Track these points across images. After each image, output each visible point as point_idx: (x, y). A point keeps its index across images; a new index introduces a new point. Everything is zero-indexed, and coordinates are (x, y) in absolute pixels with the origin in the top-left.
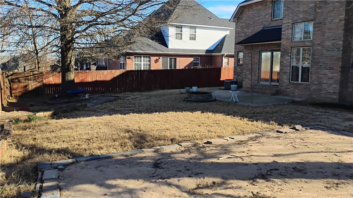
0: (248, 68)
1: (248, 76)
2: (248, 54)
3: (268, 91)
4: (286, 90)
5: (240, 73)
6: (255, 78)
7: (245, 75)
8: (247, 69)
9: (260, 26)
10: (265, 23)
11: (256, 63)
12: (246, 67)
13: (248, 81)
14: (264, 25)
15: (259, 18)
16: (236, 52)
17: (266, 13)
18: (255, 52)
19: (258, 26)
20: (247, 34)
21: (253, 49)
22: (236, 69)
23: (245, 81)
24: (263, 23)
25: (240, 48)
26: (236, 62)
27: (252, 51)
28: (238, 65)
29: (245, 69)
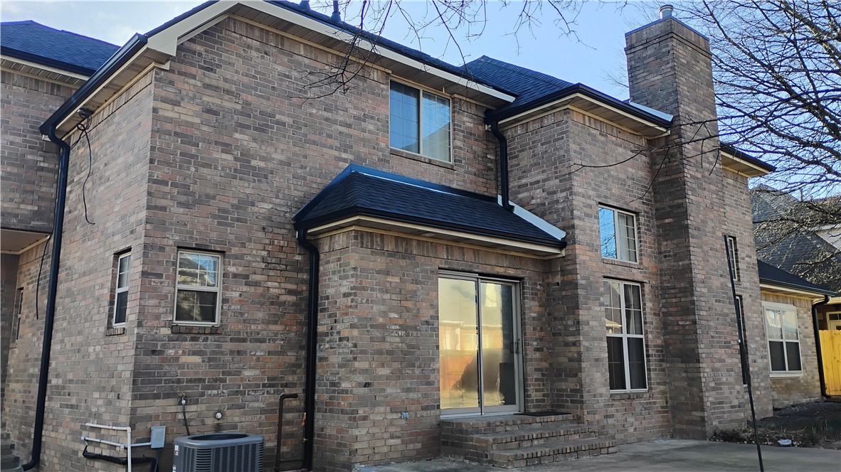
0: (387, 346)
1: (389, 390)
2: (378, 272)
3: (577, 437)
5: (200, 380)
6: (425, 396)
7: (367, 385)
8: (380, 352)
9: (337, 153)
10: (363, 150)
11: (427, 323)
12: (372, 339)
13: (390, 417)
14: (358, 156)
15: (326, 114)
16: (162, 249)
17: (363, 110)
18: (418, 269)
19: (325, 150)
20: (254, 163)
21: (407, 255)
22: (156, 360)
23: (365, 418)
24: (351, 147)
25: (202, 228)
26: (157, 311)
27: (403, 263)
28: (178, 333)
29: (363, 352)
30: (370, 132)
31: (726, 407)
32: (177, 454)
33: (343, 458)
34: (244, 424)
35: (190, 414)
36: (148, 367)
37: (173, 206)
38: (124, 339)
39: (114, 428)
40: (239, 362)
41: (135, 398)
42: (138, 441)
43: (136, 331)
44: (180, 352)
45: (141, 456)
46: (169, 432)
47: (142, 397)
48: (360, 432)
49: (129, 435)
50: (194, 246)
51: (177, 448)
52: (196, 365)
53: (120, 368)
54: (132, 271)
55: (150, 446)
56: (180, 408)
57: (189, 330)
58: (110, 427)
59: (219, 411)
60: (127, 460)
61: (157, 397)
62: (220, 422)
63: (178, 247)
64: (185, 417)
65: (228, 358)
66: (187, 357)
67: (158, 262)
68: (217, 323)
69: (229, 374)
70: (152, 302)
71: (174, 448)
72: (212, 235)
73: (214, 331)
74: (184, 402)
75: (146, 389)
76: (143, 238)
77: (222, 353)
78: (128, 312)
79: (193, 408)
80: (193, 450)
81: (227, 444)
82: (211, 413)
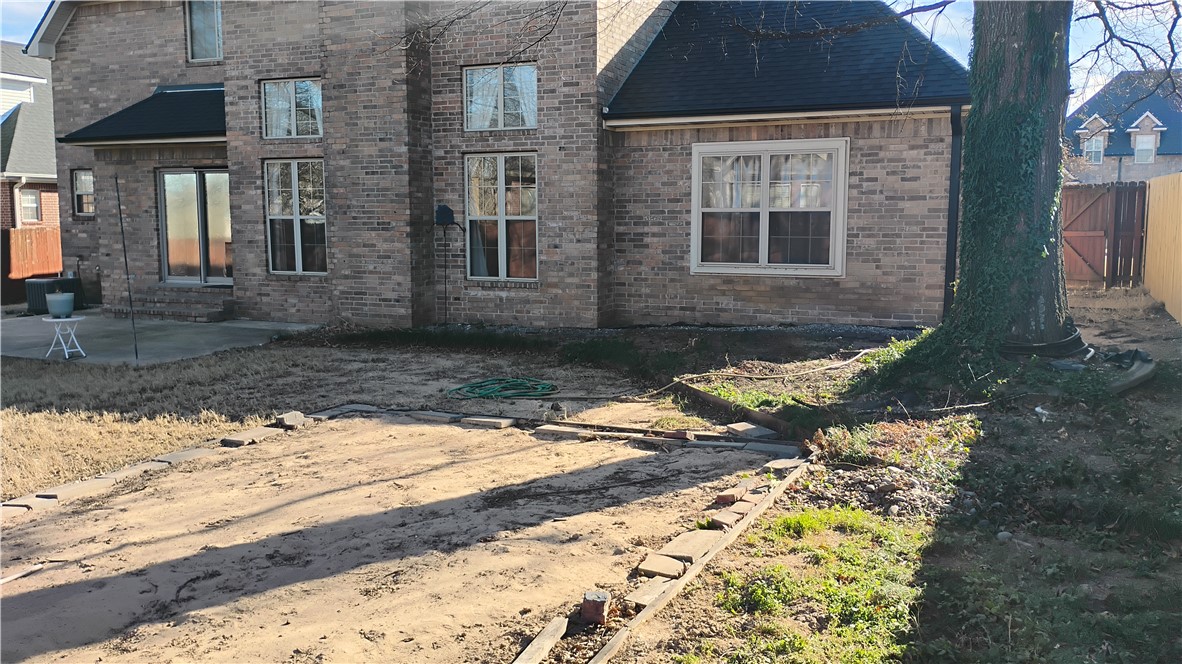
1: (122, 259)
2: (112, 177)
3: (200, 306)
4: (259, 299)
5: (88, 248)
6: (147, 265)
8: (115, 233)
9: (147, 81)
10: (166, 72)
11: (146, 211)
12: (110, 224)
14: (163, 78)
15: (140, 52)
17: (164, 37)
18: (138, 171)
19: (141, 81)
20: (100, 105)
21: (129, 162)
23: (108, 276)
24: (157, 72)
25: (79, 156)
26: (66, 208)
27: (127, 168)
28: (75, 220)
29: (104, 233)
30: (171, 54)
31: (369, 299)
44: (78, 231)
57: (79, 218)
63: (71, 170)
67: (63, 180)
70: (64, 203)
72: (84, 160)
73: (91, 218)
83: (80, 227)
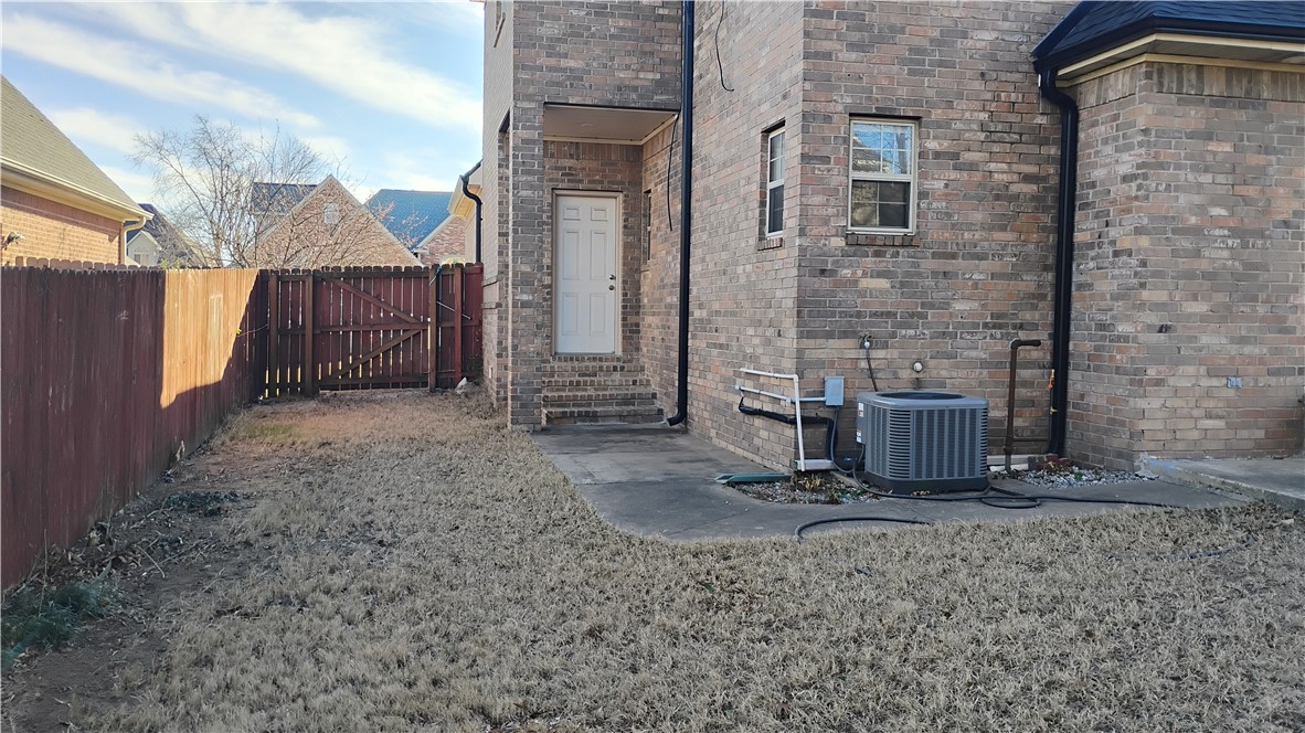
0: (1204, 265)
1: (1205, 340)
2: (1190, 136)
5: (889, 314)
6: (1276, 351)
7: (1162, 329)
8: (1189, 275)
11: (1286, 224)
12: (1175, 253)
13: (1205, 382)
16: (828, 118)
18: (1271, 127)
21: (1250, 101)
22: (825, 283)
23: (1159, 383)
25: (885, 82)
26: (825, 213)
27: (1241, 116)
28: (855, 244)
29: (1156, 274)
32: (862, 415)
33: (1119, 442)
34: (957, 381)
35: (877, 362)
36: (816, 292)
37: (841, 51)
38: (782, 253)
39: (776, 375)
40: (946, 289)
41: (801, 336)
42: (808, 395)
43: (797, 242)
44: (860, 272)
45: (813, 415)
46: (849, 385)
47: (810, 335)
48: (1152, 403)
49: (796, 385)
50: (874, 111)
51: (861, 407)
52: (882, 292)
53: (779, 294)
54: (787, 155)
55: (824, 402)
56: (862, 354)
57: (871, 241)
58: (772, 374)
59: (919, 361)
60: (796, 419)
61: (829, 335)
62: (920, 376)
63: (851, 115)
64: (870, 366)
65: (930, 282)
66: (869, 280)
67: (823, 139)
68: (911, 229)
69: (932, 306)
70: (818, 199)
71: (857, 408)
72: (900, 92)
73: (907, 242)
74: (867, 344)
75: (816, 324)
76: (800, 103)
77: (920, 275)
78: (785, 214)
79: (880, 354)
80: (885, 411)
81: (935, 406)
82: (907, 363)
83: (869, 261)
